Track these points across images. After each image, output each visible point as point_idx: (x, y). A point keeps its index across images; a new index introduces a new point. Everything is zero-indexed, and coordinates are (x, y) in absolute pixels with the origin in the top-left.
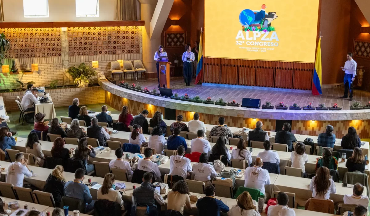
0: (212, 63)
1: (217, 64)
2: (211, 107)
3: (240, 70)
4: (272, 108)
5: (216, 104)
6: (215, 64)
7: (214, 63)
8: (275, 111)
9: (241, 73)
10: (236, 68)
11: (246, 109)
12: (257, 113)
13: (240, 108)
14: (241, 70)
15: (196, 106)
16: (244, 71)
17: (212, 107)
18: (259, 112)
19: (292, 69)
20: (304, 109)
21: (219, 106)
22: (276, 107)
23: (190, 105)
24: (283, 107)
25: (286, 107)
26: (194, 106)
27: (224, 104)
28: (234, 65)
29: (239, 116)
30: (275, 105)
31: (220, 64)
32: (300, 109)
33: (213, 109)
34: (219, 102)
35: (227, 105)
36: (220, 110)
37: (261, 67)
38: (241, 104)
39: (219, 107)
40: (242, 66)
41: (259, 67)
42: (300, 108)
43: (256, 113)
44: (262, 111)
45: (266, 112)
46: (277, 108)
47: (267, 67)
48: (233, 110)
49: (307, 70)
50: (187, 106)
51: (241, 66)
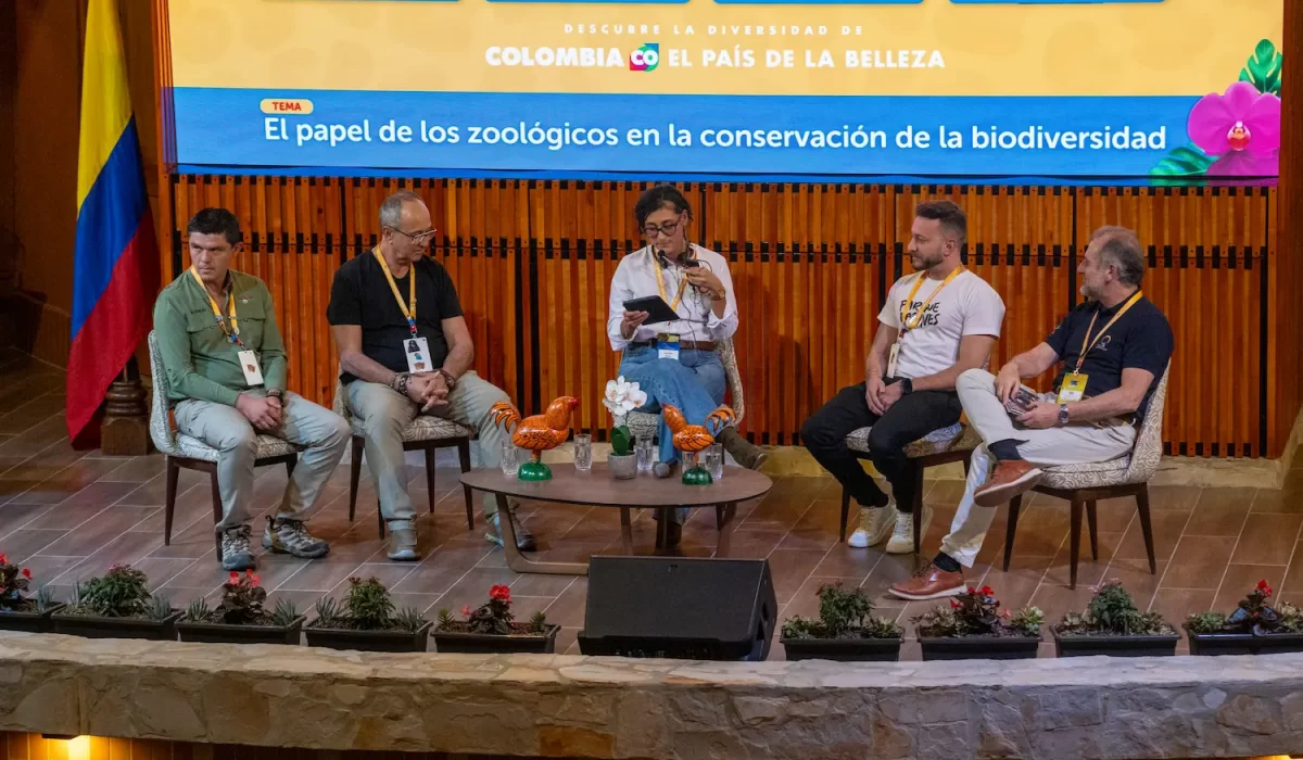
0: (262, 232)
1: (307, 239)
2: (265, 676)
3: (549, 290)
4: (883, 647)
5: (316, 640)
6: (292, 240)
7: (277, 223)
8: (909, 672)
9: (560, 321)
10: (501, 273)
11: (630, 668)
12: (739, 700)
13: (571, 667)
14: (559, 280)
15: (115, 676)
16: (583, 300)
17: (282, 677)
18: (761, 690)
19: (1065, 253)
20: (1201, 647)
21: (353, 655)
22: (923, 631)
23: (50, 668)
24: (987, 629)
25: (1019, 626)
26: (85, 674)
27: (407, 640)
28: (481, 243)
29: (557, 744)
30: (916, 619)
31: (335, 229)
32: (1165, 647)
33: (287, 690)
34: (348, 613)
35: (431, 642)
36: (360, 694)
37: (756, 249)
38: (574, 624)
39: (354, 664)
40: (565, 243)
41: (764, 248)
42: (1165, 632)
43: (732, 710)
44: (790, 683)
45: (834, 693)
46: (931, 652)
47: (817, 248)
48: (494, 691)
49: (1208, 253)
50: (15, 676)
51: (556, 245)
